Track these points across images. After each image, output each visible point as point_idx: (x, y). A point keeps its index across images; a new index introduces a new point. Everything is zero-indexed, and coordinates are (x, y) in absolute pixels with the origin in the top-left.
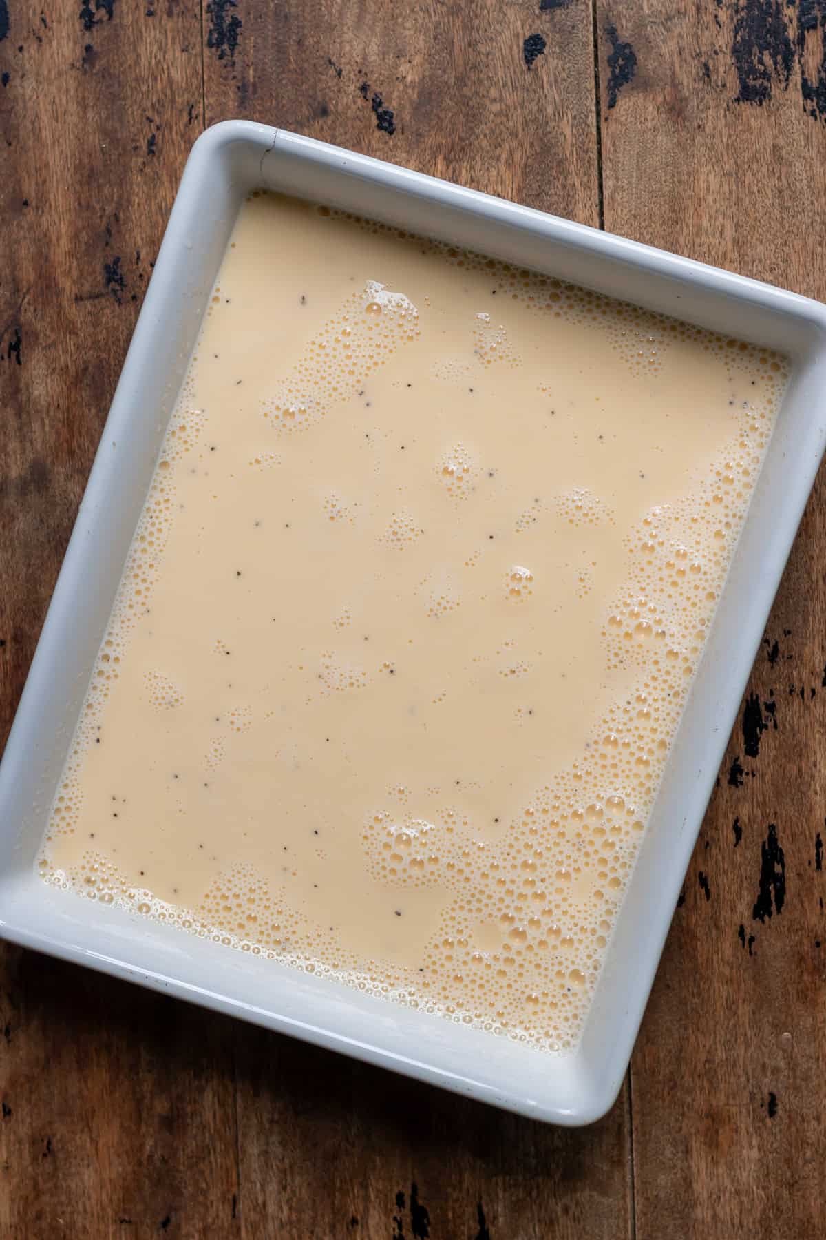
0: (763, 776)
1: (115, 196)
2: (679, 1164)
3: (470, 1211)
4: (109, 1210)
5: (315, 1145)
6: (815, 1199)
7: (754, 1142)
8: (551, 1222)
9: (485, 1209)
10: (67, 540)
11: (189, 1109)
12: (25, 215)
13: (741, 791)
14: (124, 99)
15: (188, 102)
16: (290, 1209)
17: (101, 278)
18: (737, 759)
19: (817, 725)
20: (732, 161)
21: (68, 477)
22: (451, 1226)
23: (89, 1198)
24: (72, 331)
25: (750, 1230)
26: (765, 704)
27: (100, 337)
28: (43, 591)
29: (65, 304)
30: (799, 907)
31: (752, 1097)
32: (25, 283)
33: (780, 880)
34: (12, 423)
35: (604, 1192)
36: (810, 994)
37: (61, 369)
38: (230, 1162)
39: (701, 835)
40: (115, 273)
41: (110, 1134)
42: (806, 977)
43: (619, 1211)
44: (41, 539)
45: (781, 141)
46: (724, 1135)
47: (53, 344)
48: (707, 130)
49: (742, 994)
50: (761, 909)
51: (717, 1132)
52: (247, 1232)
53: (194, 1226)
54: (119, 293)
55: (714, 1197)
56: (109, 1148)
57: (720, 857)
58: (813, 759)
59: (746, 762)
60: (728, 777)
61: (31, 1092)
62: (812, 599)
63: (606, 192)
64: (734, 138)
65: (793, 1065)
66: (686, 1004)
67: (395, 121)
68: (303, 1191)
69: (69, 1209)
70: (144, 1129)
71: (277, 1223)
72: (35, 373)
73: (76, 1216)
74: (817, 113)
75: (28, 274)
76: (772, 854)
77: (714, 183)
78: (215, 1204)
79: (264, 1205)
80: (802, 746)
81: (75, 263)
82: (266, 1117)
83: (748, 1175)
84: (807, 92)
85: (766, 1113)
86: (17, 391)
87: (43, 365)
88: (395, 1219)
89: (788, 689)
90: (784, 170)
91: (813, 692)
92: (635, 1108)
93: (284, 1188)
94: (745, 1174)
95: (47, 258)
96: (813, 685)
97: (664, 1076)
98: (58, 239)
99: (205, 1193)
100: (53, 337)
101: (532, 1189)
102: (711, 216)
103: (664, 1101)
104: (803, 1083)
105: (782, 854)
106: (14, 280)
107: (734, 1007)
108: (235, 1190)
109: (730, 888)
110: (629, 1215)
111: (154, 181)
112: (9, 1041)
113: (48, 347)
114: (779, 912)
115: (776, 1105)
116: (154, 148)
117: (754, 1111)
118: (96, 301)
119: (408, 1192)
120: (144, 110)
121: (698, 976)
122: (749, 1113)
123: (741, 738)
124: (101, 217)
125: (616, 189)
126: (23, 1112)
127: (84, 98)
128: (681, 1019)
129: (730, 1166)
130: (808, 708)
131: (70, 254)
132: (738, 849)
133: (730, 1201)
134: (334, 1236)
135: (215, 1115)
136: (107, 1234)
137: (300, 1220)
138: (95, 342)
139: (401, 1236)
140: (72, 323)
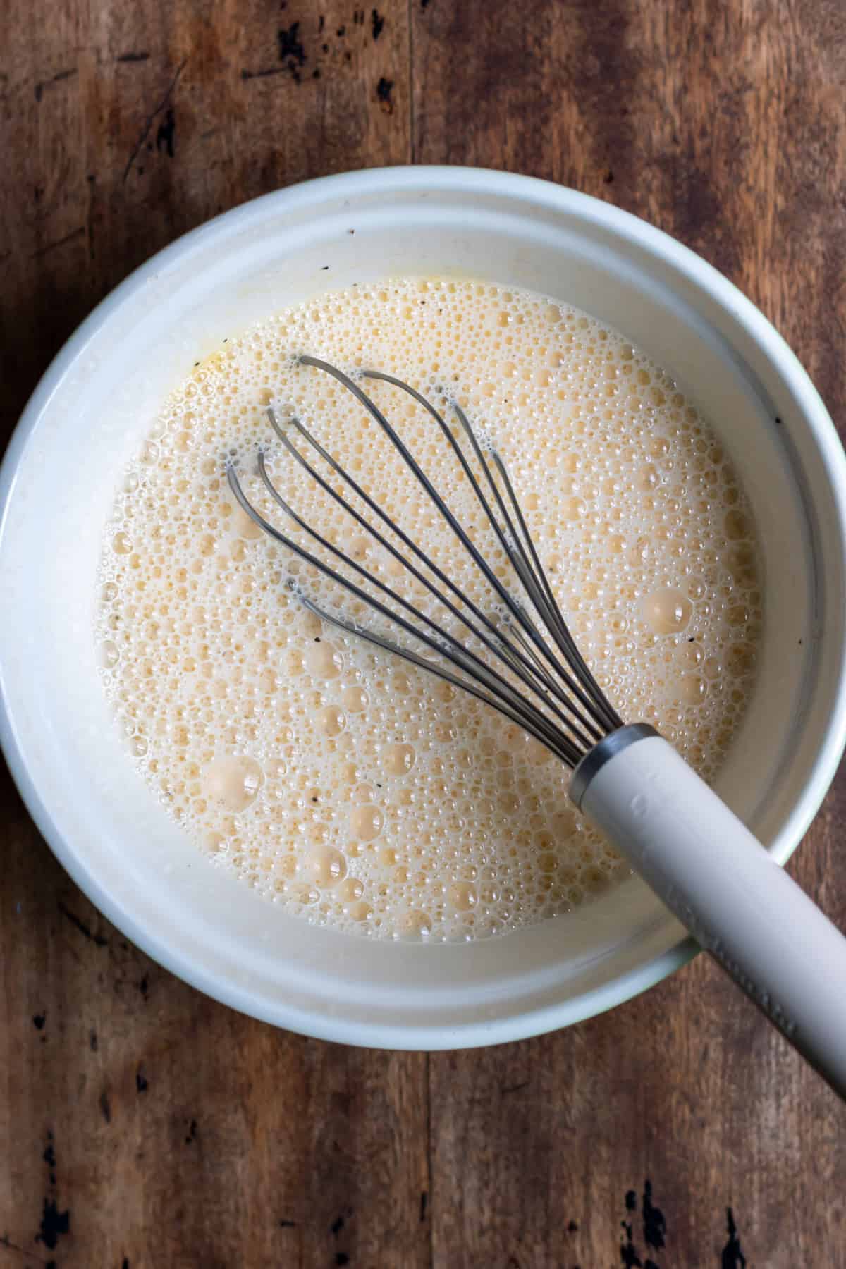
3: (717, 1215)
4: (268, 1210)
8: (818, 1230)
9: (736, 1214)
11: (369, 1085)
16: (494, 1210)
17: (274, 49)
22: (693, 1235)
23: (243, 1195)
24: (237, 114)
29: (230, 79)
32: (180, 55)
37: (224, 164)
38: (421, 1151)
40: (293, 41)
41: (270, 1114)
47: (214, 132)
52: (440, 1239)
53: (373, 1230)
54: (297, 68)
56: (268, 1133)
68: (510, 1189)
69: (216, 1208)
70: (311, 1110)
71: (477, 1228)
72: (191, 166)
73: (225, 1217)
75: (184, 44)
78: (399, 1203)
79: (461, 1204)
81: (242, 31)
82: (465, 1096)
86: (168, 189)
87: (201, 155)
88: (623, 1224)
93: (486, 1184)
95: (208, 24)
99: (386, 1188)
100: (215, 121)
106: (166, 50)
108: (425, 1186)
112: (146, 998)
113: (208, 135)
118: (269, 79)
119: (640, 1192)
126: (162, 1088)
131: (237, 17)
134: (548, 1245)
135: (401, 1093)
136: (263, 1240)
137: (505, 1225)
138: (267, 130)
139: (630, 1246)
140: (240, 106)
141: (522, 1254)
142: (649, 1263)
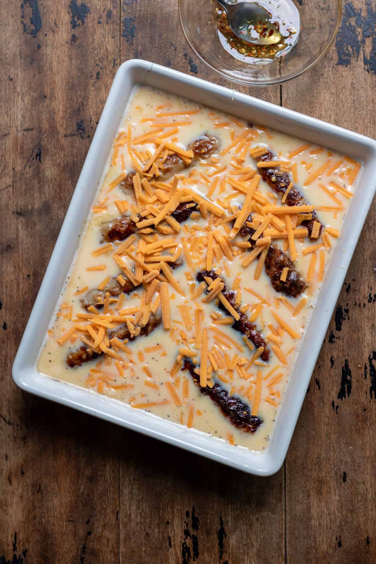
0: (343, 339)
1: (83, 94)
2: (305, 501)
3: (217, 519)
4: (64, 516)
5: (152, 490)
6: (362, 517)
7: (337, 493)
8: (251, 525)
9: (223, 519)
10: (58, 235)
11: (99, 474)
12: (45, 102)
13: (333, 346)
14: (88, 56)
15: (113, 59)
16: (141, 517)
17: (75, 128)
18: (332, 332)
19: (366, 320)
20: (335, 89)
21: (58, 209)
22: (209, 526)
23: (56, 510)
24: (62, 148)
25: (334, 530)
26: (345, 309)
27: (74, 152)
28: (47, 255)
29: (60, 138)
30: (357, 394)
31: (336, 473)
32: (44, 129)
33: (349, 382)
34: (37, 186)
35: (273, 512)
36: (361, 431)
37: (58, 165)
38: (116, 496)
39: (317, 363)
40: (81, 126)
41: (66, 482)
42: (359, 423)
43: (280, 521)
44: (46, 233)
45: (355, 81)
46: (324, 490)
47: (55, 154)
48: (325, 76)
49: (333, 430)
50: (341, 395)
51: (321, 488)
52: (123, 526)
53: (100, 523)
54: (83, 134)
55: (320, 515)
56: (65, 489)
57: (325, 372)
58: (364, 332)
59: (336, 333)
60: (329, 339)
61: (33, 465)
62: (364, 267)
63: (283, 100)
64: (335, 79)
65: (353, 461)
66: (309, 433)
67: (197, 68)
68: (147, 510)
69: (47, 515)
70: (80, 482)
71: (135, 523)
72: (47, 166)
73: (50, 518)
74: (370, 70)
75: (45, 125)
76: (346, 372)
77: (327, 96)
78: (109, 514)
79: (130, 514)
80: (360, 327)
81: (65, 122)
82: (132, 477)
83: (334, 507)
84: (366, 62)
85: (342, 480)
86: (39, 172)
87: (50, 162)
88: (185, 522)
89: (354, 304)
90: (356, 92)
91: (364, 304)
92: (287, 477)
93: (139, 508)
94: (332, 507)
95: (53, 119)
96: (364, 302)
97: (300, 464)
98: (59, 112)
99: (105, 509)
100: (55, 151)
101: (243, 511)
102: (326, 110)
103: (299, 474)
104: (358, 468)
105: (350, 372)
106: (39, 127)
107: (329, 435)
108: (118, 508)
109: (328, 385)
110: (284, 523)
111: (98, 90)
112: (25, 443)
113: (52, 155)
114: (349, 396)
115: (346, 477)
116: (99, 76)
117: (337, 479)
118: (73, 137)
119: (191, 511)
120: (96, 61)
121: (314, 422)
122: (335, 480)
123: (334, 323)
124: (76, 103)
125: (287, 98)
126: (29, 473)
127: (71, 55)
128: (307, 440)
129: (326, 503)
130: (362, 311)
131: (63, 118)
132: (332, 370)
133: (326, 518)
134: (159, 529)
135: (110, 476)
136: (63, 526)
137: (145, 522)
138: (72, 154)
139: (187, 529)
140: (63, 146)
141: (150, 532)
142: (193, 535)
